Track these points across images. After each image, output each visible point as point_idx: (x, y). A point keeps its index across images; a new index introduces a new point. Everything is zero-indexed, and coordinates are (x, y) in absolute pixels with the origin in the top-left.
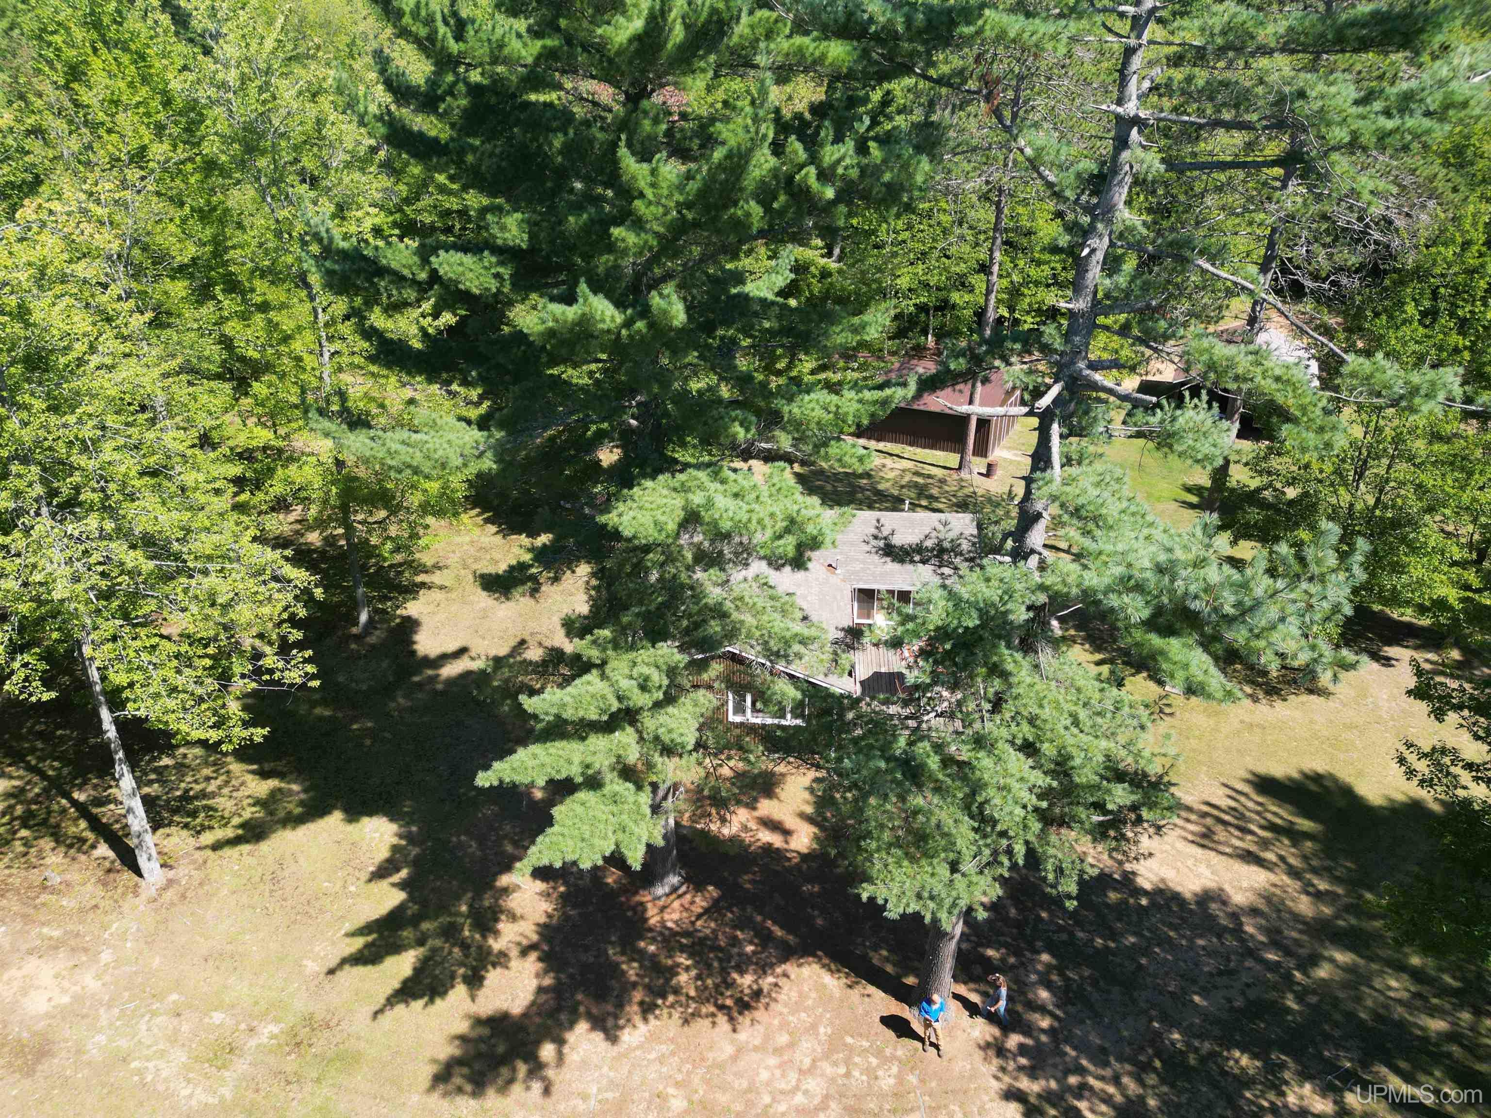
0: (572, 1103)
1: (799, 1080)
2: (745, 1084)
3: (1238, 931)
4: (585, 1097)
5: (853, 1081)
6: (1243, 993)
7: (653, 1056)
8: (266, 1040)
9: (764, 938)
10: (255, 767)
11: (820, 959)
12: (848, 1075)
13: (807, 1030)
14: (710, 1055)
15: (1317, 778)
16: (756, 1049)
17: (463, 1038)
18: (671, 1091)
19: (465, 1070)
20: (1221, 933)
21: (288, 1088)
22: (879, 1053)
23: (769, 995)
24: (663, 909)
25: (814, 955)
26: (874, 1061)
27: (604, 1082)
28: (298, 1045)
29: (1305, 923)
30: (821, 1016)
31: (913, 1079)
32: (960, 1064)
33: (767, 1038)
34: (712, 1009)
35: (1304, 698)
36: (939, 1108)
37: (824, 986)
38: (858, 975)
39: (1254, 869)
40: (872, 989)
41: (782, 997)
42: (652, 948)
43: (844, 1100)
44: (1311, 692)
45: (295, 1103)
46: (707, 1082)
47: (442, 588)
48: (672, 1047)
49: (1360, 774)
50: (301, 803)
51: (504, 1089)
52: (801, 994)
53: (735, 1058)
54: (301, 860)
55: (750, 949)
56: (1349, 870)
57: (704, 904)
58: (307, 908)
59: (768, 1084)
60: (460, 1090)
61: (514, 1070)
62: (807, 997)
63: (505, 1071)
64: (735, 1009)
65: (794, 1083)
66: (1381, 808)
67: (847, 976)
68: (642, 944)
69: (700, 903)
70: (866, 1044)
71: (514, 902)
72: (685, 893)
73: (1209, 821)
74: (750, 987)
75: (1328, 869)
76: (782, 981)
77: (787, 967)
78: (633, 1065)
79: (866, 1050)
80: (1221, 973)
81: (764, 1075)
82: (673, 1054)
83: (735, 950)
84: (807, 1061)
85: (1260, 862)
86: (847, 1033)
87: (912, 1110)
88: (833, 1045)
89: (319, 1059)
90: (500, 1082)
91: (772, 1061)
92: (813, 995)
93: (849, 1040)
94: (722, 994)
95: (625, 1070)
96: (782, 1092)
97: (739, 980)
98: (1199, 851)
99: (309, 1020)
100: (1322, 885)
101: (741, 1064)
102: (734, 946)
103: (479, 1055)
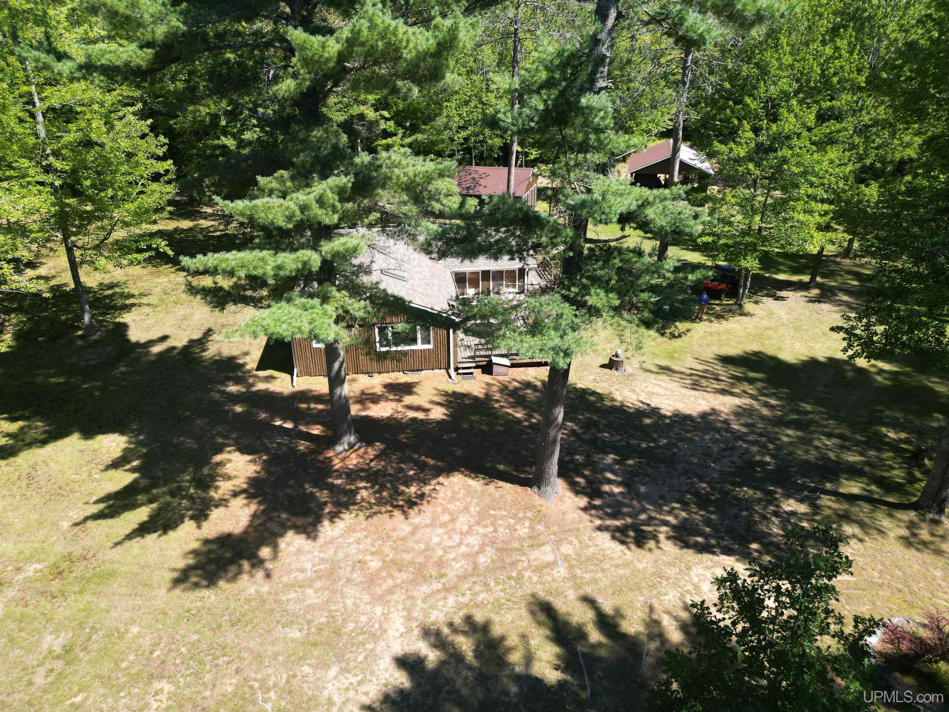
0: (293, 576)
1: (461, 539)
2: (423, 546)
3: (728, 429)
4: (302, 571)
5: (500, 534)
6: (741, 457)
7: (352, 540)
8: (31, 574)
9: (422, 467)
10: (5, 416)
11: (463, 473)
12: (495, 531)
13: (461, 512)
14: (394, 534)
15: (757, 354)
16: (427, 526)
17: (195, 553)
18: (368, 558)
19: (199, 572)
20: (718, 431)
21: (54, 600)
22: (514, 516)
23: (430, 496)
24: (343, 460)
25: (458, 471)
26: (512, 521)
27: (317, 560)
28: (60, 573)
29: (769, 420)
30: (470, 502)
31: (540, 527)
32: (571, 515)
33: (434, 519)
34: (389, 508)
35: (738, 318)
36: (562, 540)
37: (470, 486)
38: (490, 477)
39: (730, 398)
40: (501, 483)
41: (441, 495)
42: (339, 482)
43: (495, 545)
44: (741, 315)
45: (61, 609)
46: (395, 549)
47: (148, 305)
48: (365, 533)
49: (779, 349)
50: (45, 432)
51: (233, 579)
52: (454, 492)
53: (413, 534)
54: (52, 464)
55: (411, 473)
56: (786, 393)
57: (374, 453)
58: (60, 491)
59: (439, 544)
60: (196, 585)
61: (240, 566)
62: (459, 493)
63: (233, 569)
64: (406, 505)
65: (458, 541)
66: (795, 364)
67: (484, 478)
68: (330, 480)
69: (371, 452)
70: (505, 513)
71: (229, 469)
72: (360, 448)
73: (694, 378)
74: (416, 493)
75: (774, 394)
76: (438, 487)
77: (441, 479)
78: (337, 547)
79: (506, 516)
80: (724, 450)
81: (436, 540)
82: (366, 537)
83: (401, 475)
84: (465, 528)
85: (732, 394)
86: (490, 508)
87: (544, 544)
88: (481, 518)
89: (79, 580)
90: (230, 575)
91: (440, 531)
92: (463, 491)
93: (492, 512)
94: (396, 499)
95: (331, 552)
96: (451, 547)
97: (407, 490)
98: (696, 393)
99: (69, 558)
100: (773, 402)
101: (418, 536)
102: (400, 472)
103: (210, 562)
